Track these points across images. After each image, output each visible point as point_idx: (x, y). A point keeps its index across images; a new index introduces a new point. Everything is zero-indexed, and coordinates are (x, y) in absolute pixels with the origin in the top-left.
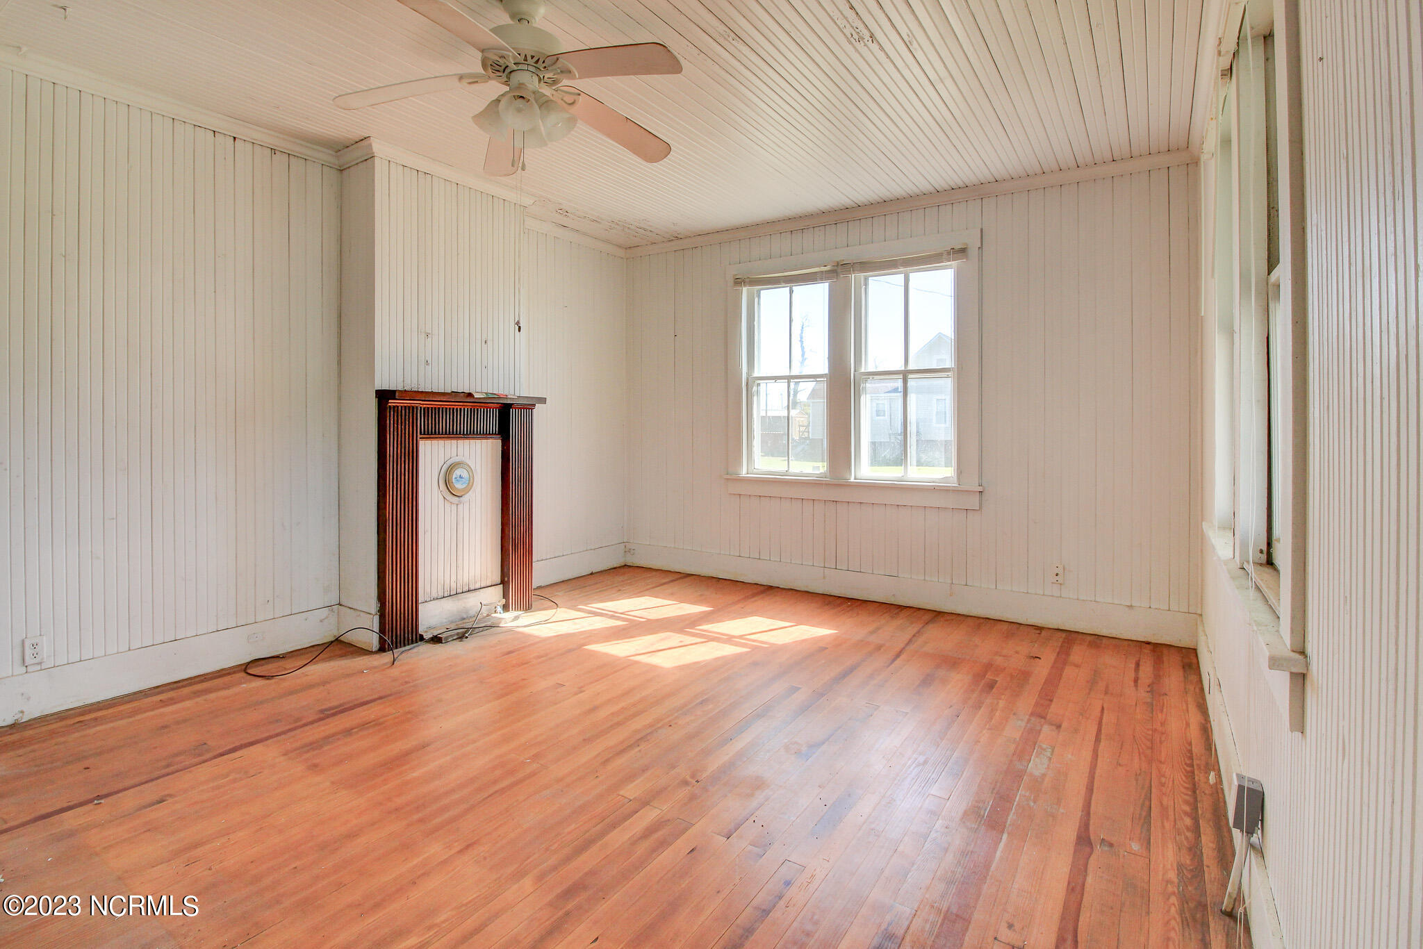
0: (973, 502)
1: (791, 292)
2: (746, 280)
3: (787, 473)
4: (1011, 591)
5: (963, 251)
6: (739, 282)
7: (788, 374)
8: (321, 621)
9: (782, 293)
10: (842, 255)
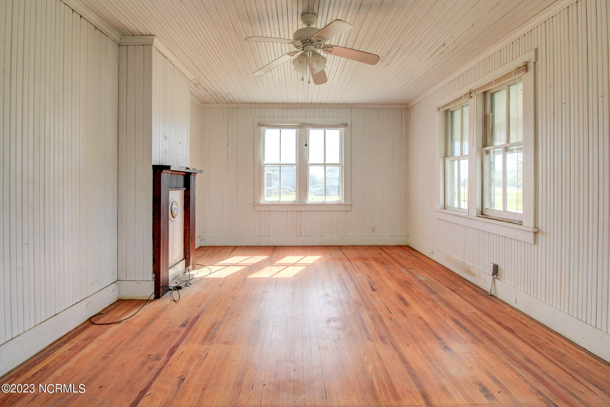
0: (349, 208)
1: (280, 131)
2: (265, 125)
3: (280, 201)
4: (360, 236)
5: (346, 125)
6: (260, 125)
7: (279, 163)
8: (113, 291)
9: (277, 131)
10: (304, 120)
